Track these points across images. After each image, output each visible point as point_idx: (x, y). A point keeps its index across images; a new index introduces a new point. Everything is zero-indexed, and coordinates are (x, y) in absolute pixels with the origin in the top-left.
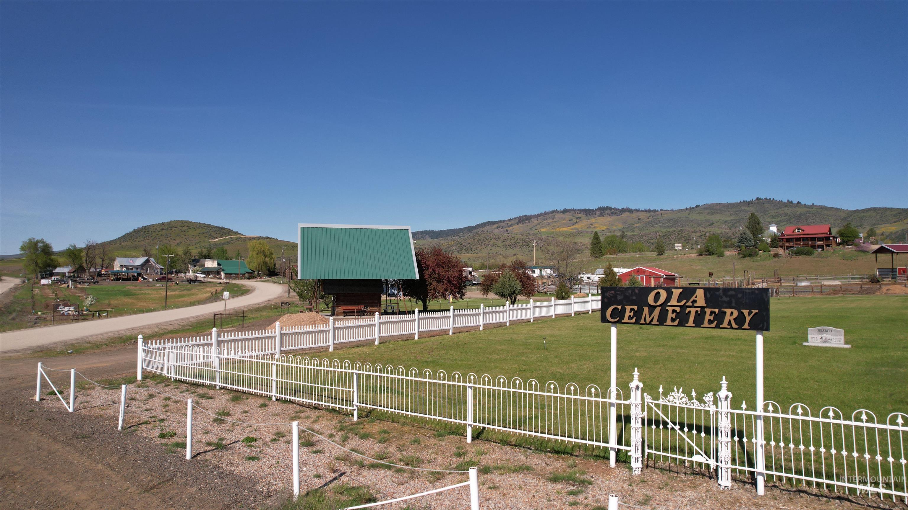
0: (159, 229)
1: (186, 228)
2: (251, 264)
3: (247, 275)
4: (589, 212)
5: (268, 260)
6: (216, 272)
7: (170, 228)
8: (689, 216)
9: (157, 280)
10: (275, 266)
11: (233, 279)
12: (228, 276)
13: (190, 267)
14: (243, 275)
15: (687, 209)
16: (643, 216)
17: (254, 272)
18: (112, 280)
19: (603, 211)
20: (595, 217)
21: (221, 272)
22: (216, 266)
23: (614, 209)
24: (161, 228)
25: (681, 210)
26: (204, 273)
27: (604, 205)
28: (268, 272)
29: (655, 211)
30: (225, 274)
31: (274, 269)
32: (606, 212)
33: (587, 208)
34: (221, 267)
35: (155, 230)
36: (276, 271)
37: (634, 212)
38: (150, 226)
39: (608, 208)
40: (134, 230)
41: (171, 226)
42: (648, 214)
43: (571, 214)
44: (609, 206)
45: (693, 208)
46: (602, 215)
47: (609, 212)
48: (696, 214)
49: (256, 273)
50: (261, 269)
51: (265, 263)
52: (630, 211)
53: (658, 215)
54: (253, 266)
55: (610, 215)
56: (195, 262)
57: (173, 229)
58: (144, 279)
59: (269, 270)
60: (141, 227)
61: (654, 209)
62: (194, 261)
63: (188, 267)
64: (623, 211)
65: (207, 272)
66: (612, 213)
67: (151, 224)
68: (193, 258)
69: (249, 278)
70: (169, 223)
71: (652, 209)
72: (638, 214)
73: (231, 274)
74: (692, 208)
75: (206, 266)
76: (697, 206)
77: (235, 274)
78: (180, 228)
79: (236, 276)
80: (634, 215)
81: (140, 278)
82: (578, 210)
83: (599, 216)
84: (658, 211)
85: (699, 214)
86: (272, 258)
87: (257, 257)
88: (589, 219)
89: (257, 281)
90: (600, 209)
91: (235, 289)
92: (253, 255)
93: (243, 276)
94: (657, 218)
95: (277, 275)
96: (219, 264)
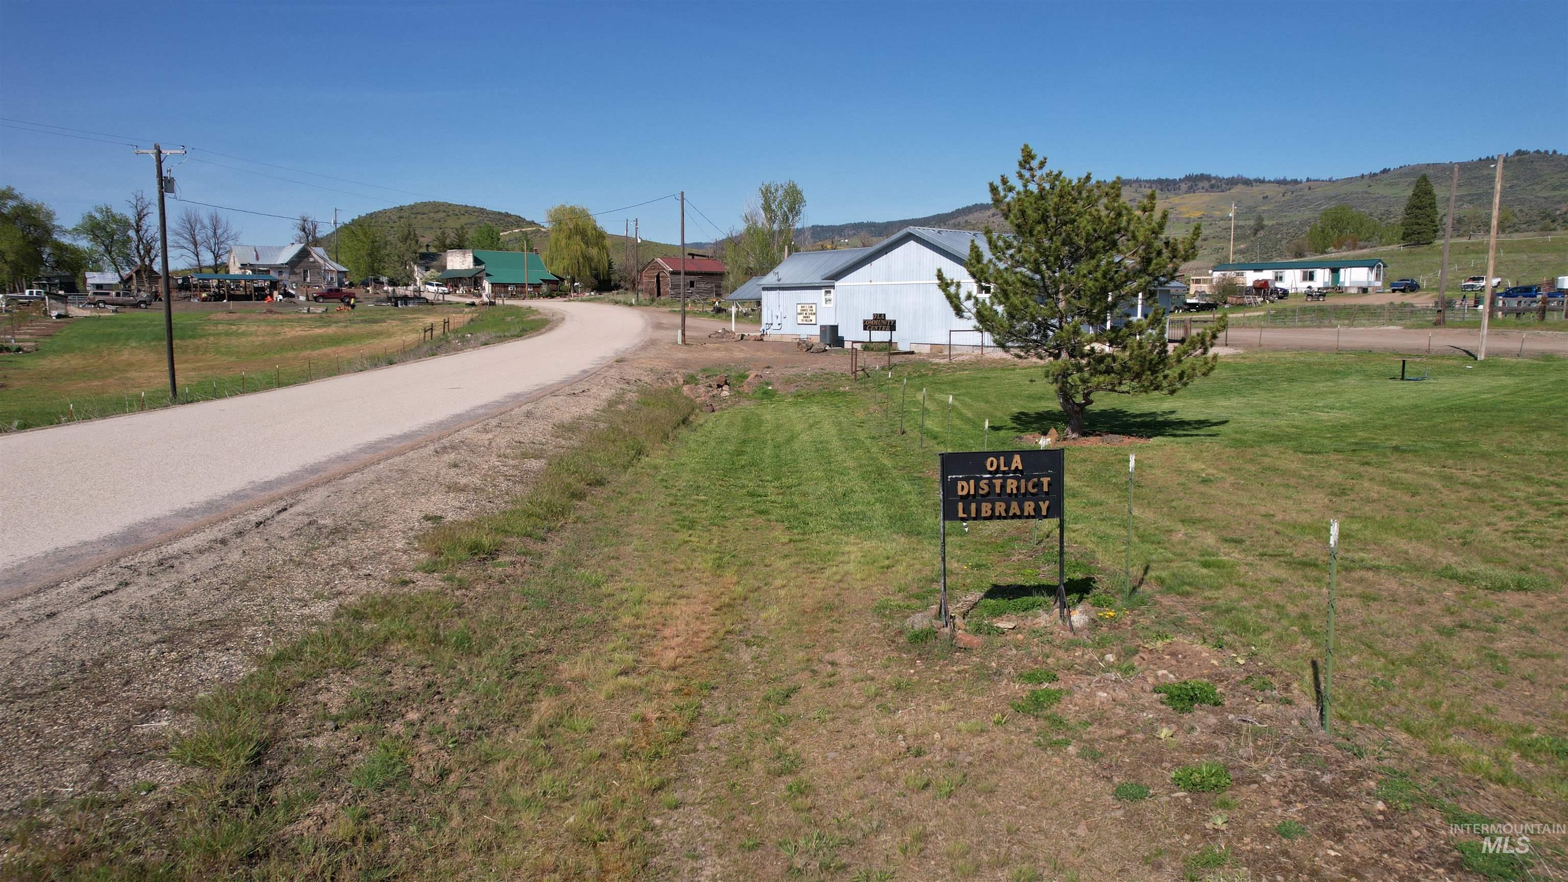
0: (394, 218)
1: (442, 215)
2: (556, 263)
3: (544, 288)
4: (1168, 185)
5: (594, 252)
6: (473, 281)
7: (413, 216)
8: (1371, 190)
9: (316, 299)
10: (610, 264)
11: (513, 296)
12: (500, 288)
13: (418, 274)
14: (536, 287)
15: (1363, 176)
16: (1270, 191)
17: (562, 280)
18: (205, 300)
19: (1194, 182)
20: (1177, 195)
21: (481, 278)
22: (472, 266)
23: (1216, 178)
24: (398, 215)
25: (1350, 180)
26: (444, 282)
27: (1197, 172)
28: (596, 282)
29: (1295, 182)
30: (493, 285)
31: (609, 274)
32: (1201, 185)
33: (1164, 178)
34: (483, 267)
35: (387, 219)
36: (615, 277)
37: (1254, 184)
38: (380, 212)
39: (1207, 178)
40: (353, 220)
41: (414, 211)
42: (1282, 189)
43: (1133, 189)
44: (1206, 172)
45: (1375, 175)
46: (1191, 190)
47: (1206, 184)
48: (1385, 185)
49: (567, 284)
50: (579, 275)
51: (588, 259)
52: (1247, 182)
53: (1301, 190)
54: (559, 267)
55: (1207, 191)
56: (428, 259)
57: (420, 216)
58: (286, 294)
59: (596, 277)
60: (363, 215)
61: (1294, 178)
62: (423, 256)
63: (413, 271)
64: (1232, 182)
65: (454, 281)
66: (1212, 187)
67: (380, 208)
68: (424, 250)
69: (550, 296)
70: (412, 207)
71: (1289, 179)
72: (1262, 187)
73: (505, 286)
74: (1373, 176)
75: (449, 267)
76: (1385, 171)
77: (517, 285)
78: (432, 215)
79: (520, 290)
80: (1256, 189)
81: (276, 293)
82: (1147, 181)
83: (1186, 192)
84: (1301, 182)
85: (1392, 185)
86: (604, 247)
87: (567, 245)
88: (1167, 198)
89: (570, 301)
90: (1188, 178)
91: (509, 319)
92: (557, 239)
93: (536, 290)
94: (1303, 196)
95: (617, 287)
96: (477, 261)
